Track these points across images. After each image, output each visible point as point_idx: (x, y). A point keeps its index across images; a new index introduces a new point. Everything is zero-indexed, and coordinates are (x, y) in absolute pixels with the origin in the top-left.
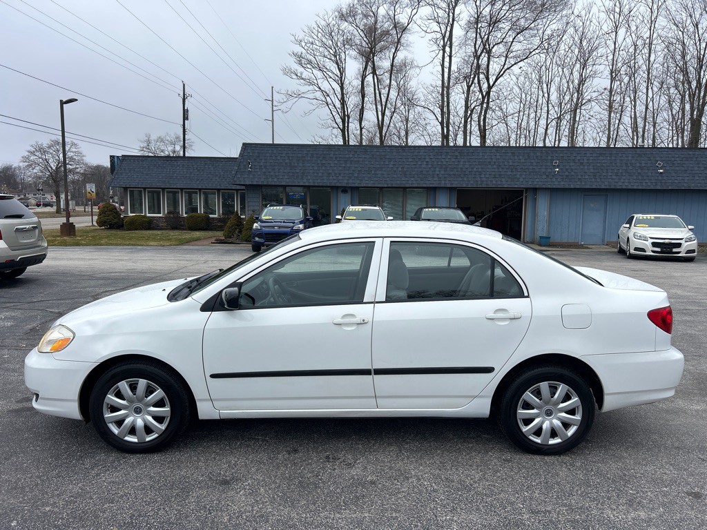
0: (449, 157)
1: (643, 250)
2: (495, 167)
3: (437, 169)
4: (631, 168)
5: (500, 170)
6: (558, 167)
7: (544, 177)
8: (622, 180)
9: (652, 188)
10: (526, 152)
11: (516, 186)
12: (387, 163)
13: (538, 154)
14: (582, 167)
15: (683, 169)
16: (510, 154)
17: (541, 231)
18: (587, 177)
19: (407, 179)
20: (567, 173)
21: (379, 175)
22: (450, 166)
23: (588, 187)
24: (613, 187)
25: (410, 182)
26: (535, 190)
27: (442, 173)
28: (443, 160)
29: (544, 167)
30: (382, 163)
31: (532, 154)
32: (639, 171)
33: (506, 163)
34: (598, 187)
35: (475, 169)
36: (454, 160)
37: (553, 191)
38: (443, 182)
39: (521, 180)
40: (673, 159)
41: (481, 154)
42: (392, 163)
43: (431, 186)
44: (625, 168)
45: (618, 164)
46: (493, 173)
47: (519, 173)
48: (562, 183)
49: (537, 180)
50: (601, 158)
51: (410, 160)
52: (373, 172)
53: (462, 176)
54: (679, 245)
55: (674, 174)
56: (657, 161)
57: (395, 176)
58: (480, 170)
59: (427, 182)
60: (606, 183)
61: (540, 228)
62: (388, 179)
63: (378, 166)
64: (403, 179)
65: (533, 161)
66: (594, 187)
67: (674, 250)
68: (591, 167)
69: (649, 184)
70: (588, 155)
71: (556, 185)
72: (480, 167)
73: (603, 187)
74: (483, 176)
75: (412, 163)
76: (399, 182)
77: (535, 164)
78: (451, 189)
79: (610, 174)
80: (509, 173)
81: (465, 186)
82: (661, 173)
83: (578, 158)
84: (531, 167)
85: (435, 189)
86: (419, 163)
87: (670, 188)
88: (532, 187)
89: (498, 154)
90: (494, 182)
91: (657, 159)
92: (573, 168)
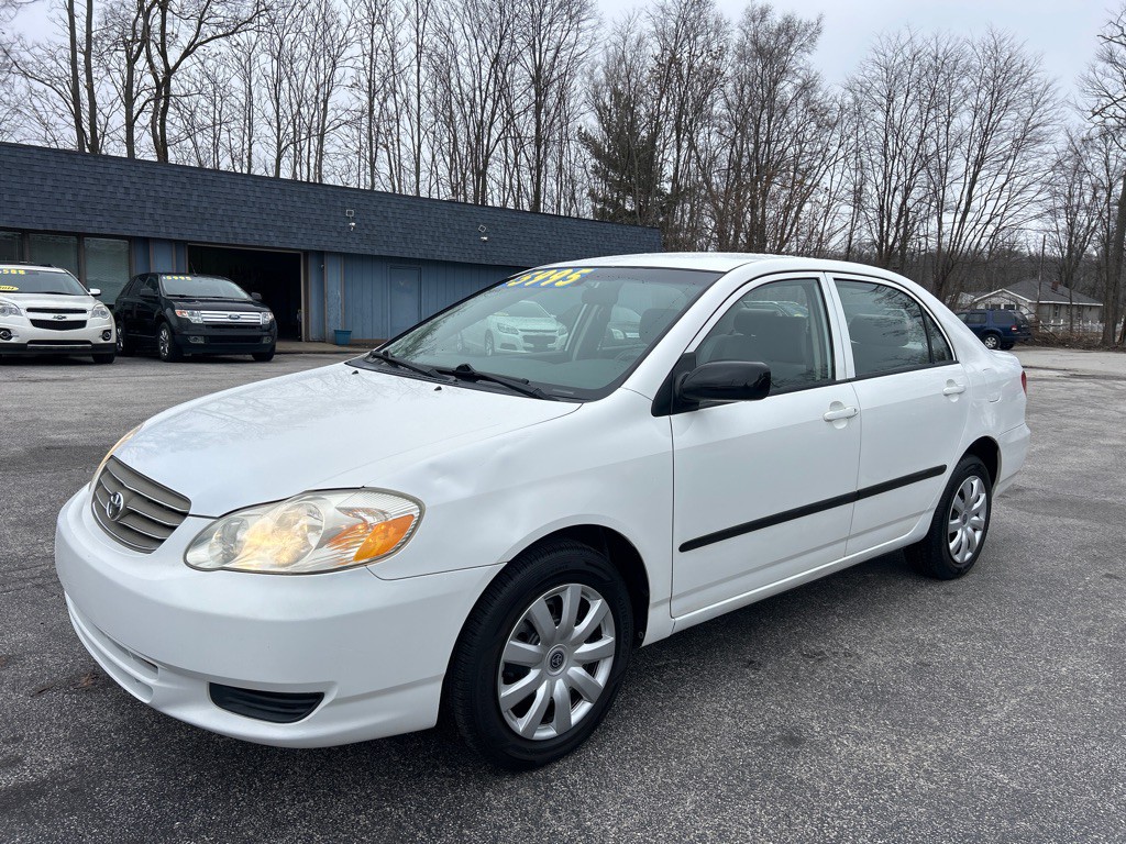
0: (169, 184)
1: (513, 347)
2: (254, 210)
3: (149, 205)
4: (448, 230)
5: (265, 216)
6: (354, 220)
7: (335, 234)
8: (440, 249)
9: (476, 261)
10: (302, 190)
11: (293, 247)
12: (37, 181)
13: (322, 196)
14: (386, 224)
15: (507, 237)
16: (277, 192)
17: (334, 323)
18: (395, 239)
19: (87, 217)
20: (367, 232)
21: (23, 206)
22: (173, 202)
23: (398, 255)
24: (430, 257)
25: (95, 224)
26: (321, 255)
27: (160, 212)
28: (158, 189)
29: (332, 218)
30: (26, 181)
31: (312, 195)
32: (460, 237)
33: (273, 206)
34: (411, 256)
35: (220, 212)
36: (179, 191)
37: (348, 258)
38: (163, 229)
39: (300, 236)
40: (496, 223)
41: (228, 186)
42: (50, 182)
43: (140, 234)
44: (441, 230)
45: (433, 224)
46: (253, 221)
47: (295, 225)
48: (362, 246)
49: (324, 238)
50: (411, 212)
51: (89, 181)
52: (6, 198)
53: (199, 221)
54: (553, 339)
55: (499, 244)
56: (479, 224)
57: (58, 209)
58: (230, 213)
59: (132, 227)
60: (421, 251)
61: (332, 317)
62: (44, 214)
63: (18, 186)
64: (79, 217)
65: (314, 207)
66: (406, 255)
67: (550, 345)
68: (398, 225)
69: (473, 256)
70: (393, 205)
71: (353, 249)
72: (228, 207)
73: (418, 256)
74: (235, 224)
75: (95, 188)
76: (69, 222)
77: (318, 212)
78: (178, 244)
79: (424, 237)
80: (279, 224)
81: (205, 239)
82: (485, 241)
83: (380, 209)
84: (313, 217)
85: (146, 241)
86: (110, 189)
87: (497, 263)
88: (318, 249)
89: (258, 189)
90: (257, 237)
91: (479, 220)
92: (374, 223)
